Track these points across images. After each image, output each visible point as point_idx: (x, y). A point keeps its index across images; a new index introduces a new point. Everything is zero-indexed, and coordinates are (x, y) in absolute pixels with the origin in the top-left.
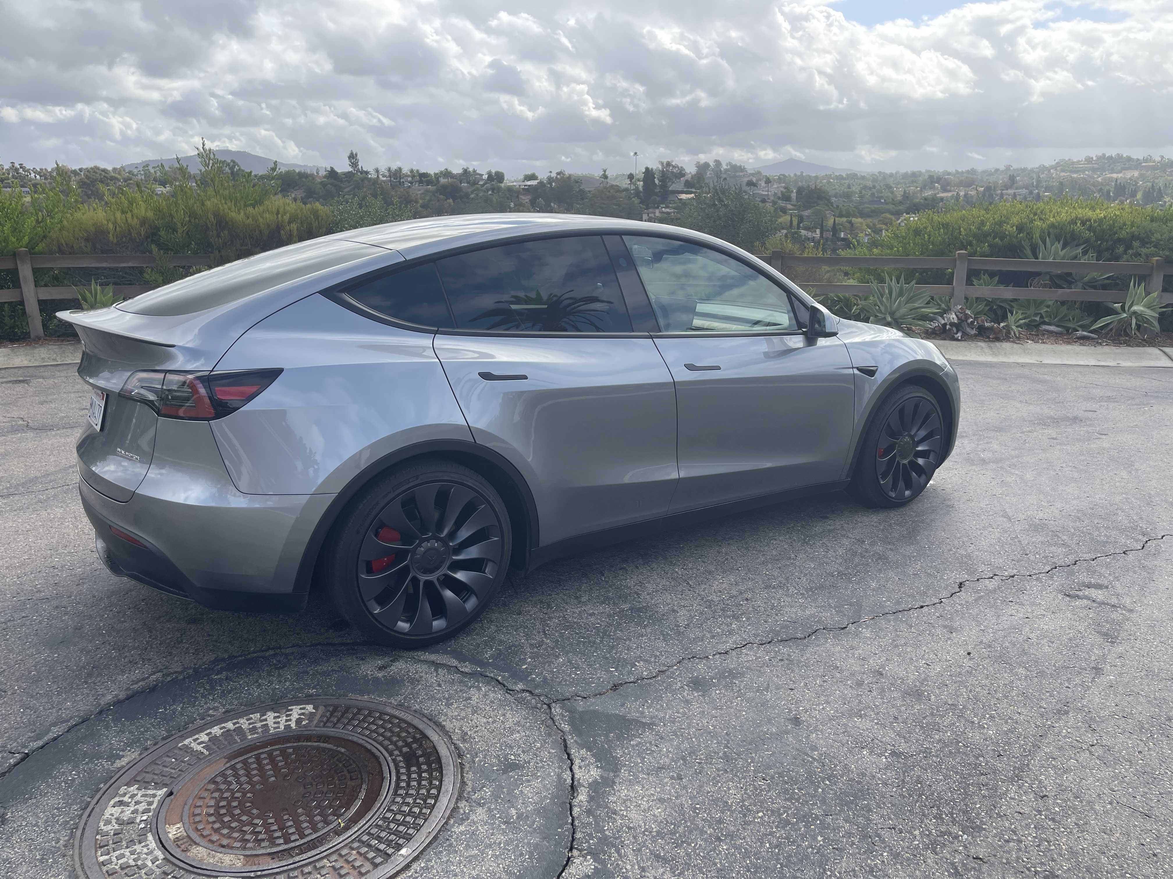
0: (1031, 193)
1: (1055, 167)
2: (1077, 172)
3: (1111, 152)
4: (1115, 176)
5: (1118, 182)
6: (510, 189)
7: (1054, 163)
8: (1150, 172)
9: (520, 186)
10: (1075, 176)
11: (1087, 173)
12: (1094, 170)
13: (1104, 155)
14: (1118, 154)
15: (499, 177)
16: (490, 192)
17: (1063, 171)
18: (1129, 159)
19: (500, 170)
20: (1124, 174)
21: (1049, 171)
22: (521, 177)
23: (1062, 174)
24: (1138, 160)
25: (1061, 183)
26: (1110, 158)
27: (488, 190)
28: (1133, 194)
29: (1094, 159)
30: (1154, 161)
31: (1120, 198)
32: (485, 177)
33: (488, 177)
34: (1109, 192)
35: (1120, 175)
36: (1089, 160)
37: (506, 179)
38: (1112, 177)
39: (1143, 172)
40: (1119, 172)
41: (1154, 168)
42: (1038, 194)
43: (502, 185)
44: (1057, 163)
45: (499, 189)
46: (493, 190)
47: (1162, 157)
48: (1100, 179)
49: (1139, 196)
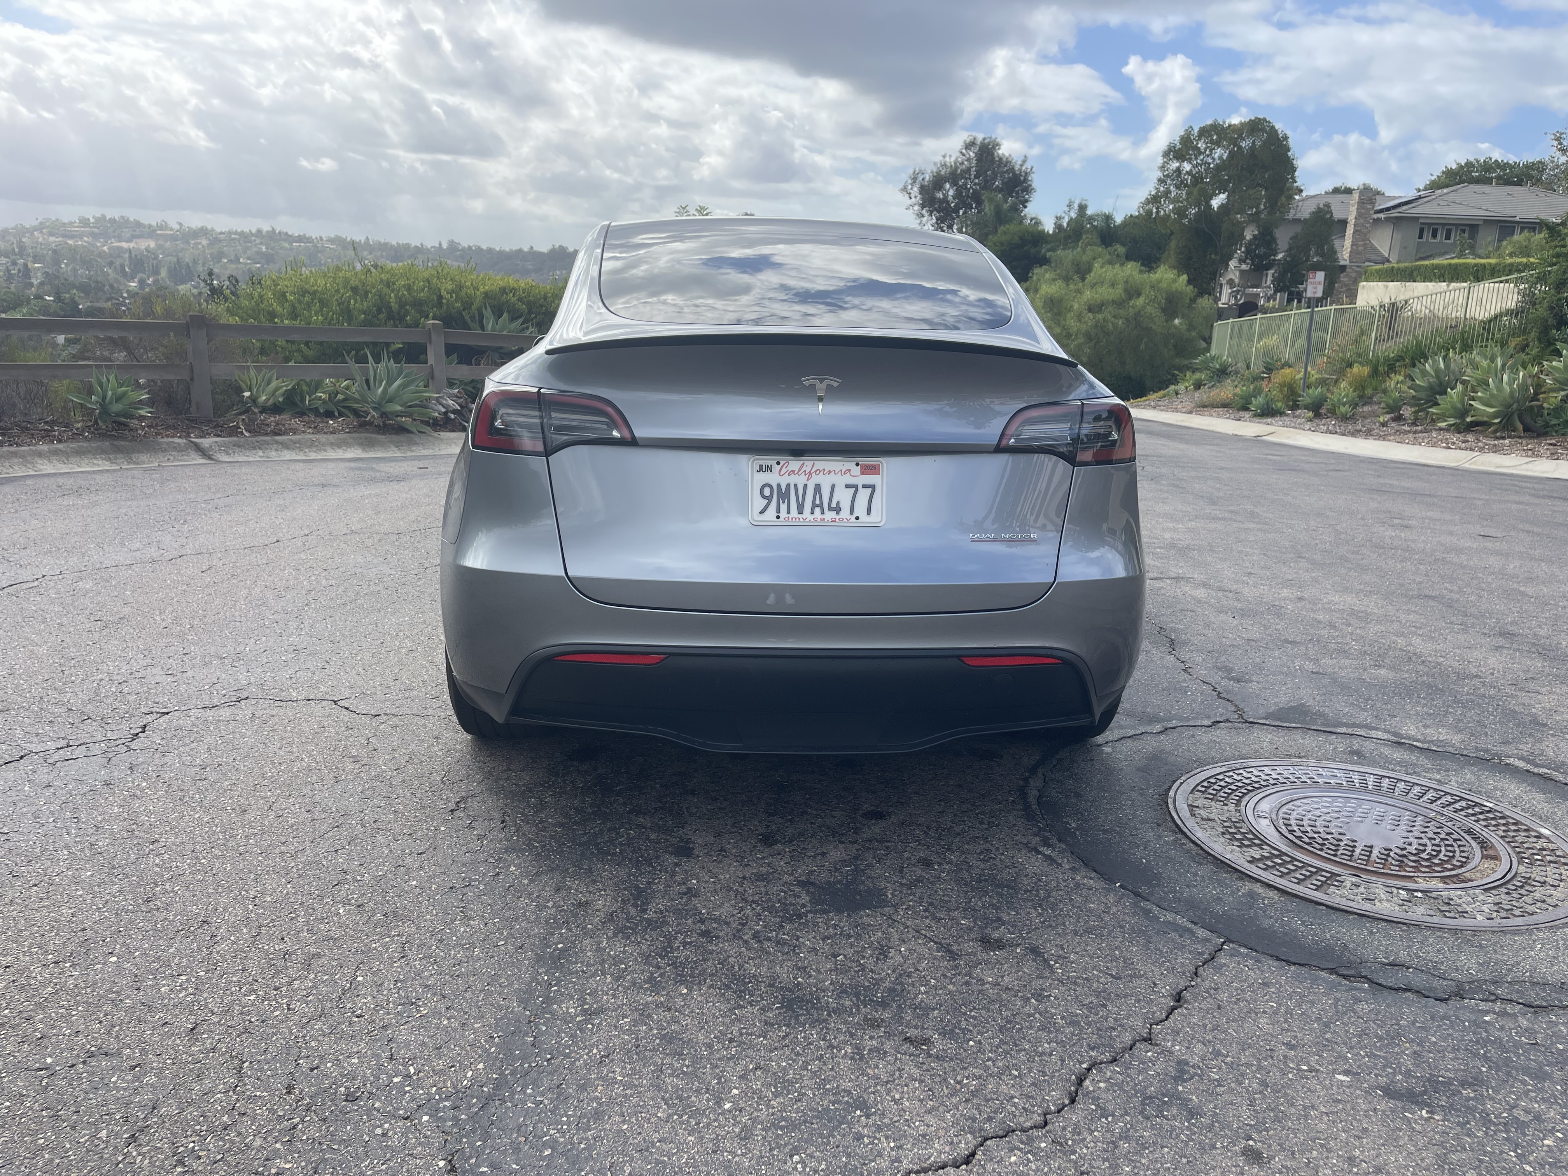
0: (14, 263)
1: (40, 228)
2: (72, 237)
3: (112, 213)
4: (125, 245)
5: (133, 255)
7: (36, 223)
8: (169, 243)
10: (70, 242)
11: (86, 239)
12: (93, 235)
13: (103, 216)
14: (123, 217)
17: (51, 234)
18: (138, 224)
20: (136, 243)
21: (32, 234)
23: (52, 239)
24: (150, 226)
25: (55, 251)
26: (113, 221)
28: (156, 272)
29: (92, 220)
30: (172, 230)
31: (140, 275)
34: (122, 266)
35: (132, 245)
36: (84, 222)
38: (122, 248)
39: (161, 242)
40: (129, 241)
41: (173, 238)
42: (25, 265)
44: (41, 223)
47: (180, 224)
48: (105, 248)
49: (163, 273)
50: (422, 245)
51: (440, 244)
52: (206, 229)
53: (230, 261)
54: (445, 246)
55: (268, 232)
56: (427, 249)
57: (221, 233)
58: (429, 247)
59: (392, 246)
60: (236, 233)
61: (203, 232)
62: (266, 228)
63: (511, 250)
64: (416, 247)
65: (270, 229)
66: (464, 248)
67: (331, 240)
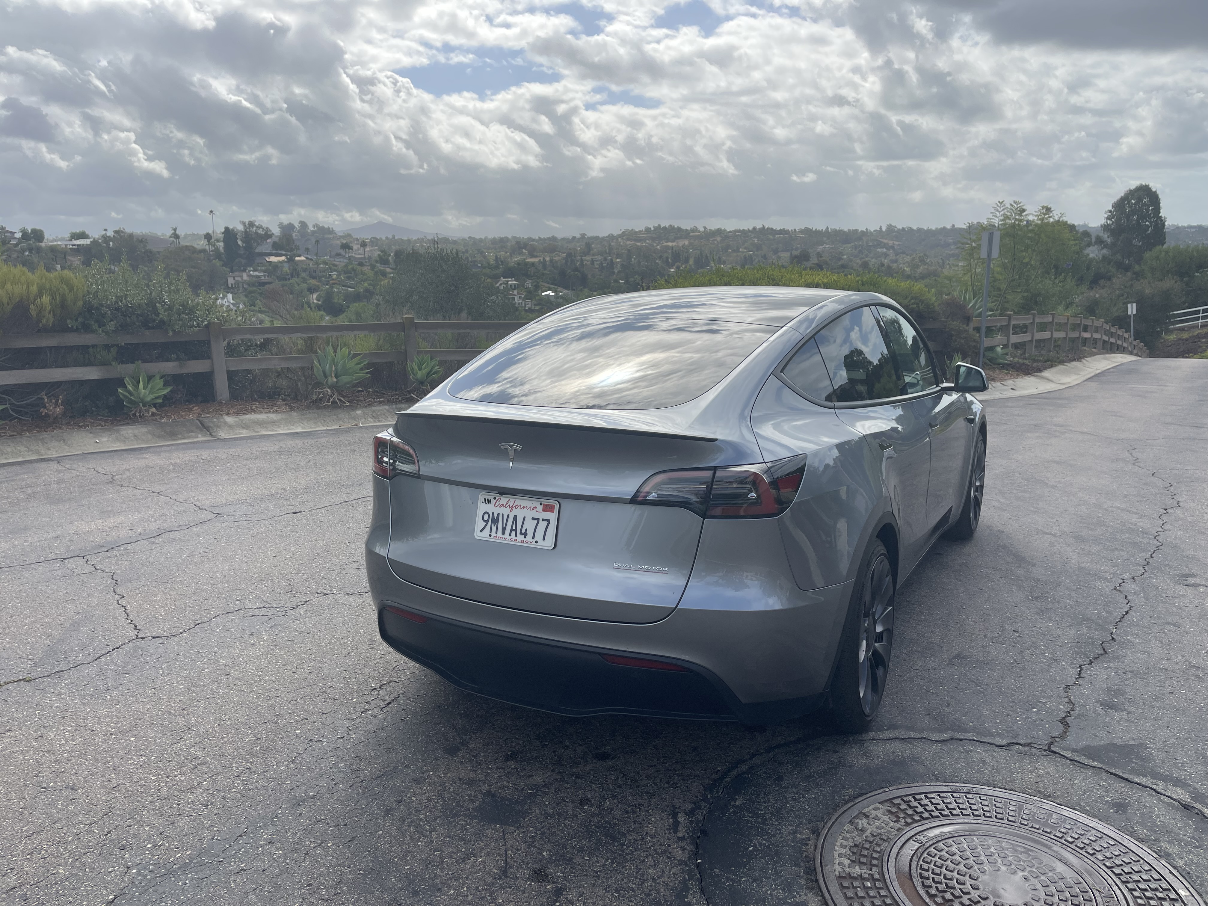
0: (605, 259)
1: (621, 236)
2: (640, 241)
3: (665, 224)
4: (670, 244)
5: (674, 249)
6: (53, 250)
7: (620, 232)
8: (697, 241)
9: (66, 245)
10: (639, 244)
11: (648, 241)
12: (653, 239)
13: (659, 225)
14: (671, 225)
15: (38, 235)
16: (27, 253)
17: (628, 239)
18: (679, 229)
19: (38, 228)
20: (677, 243)
21: (617, 240)
22: (67, 235)
23: (628, 242)
24: (687, 230)
25: (629, 251)
26: (665, 228)
27: (23, 251)
28: (687, 261)
29: (652, 229)
30: (699, 232)
31: (678, 263)
32: (18, 235)
33: (22, 236)
34: (667, 258)
35: (674, 244)
36: (648, 230)
37: (46, 237)
38: (668, 246)
39: (692, 241)
40: (673, 241)
41: (700, 237)
42: (611, 260)
43: (43, 244)
44: (623, 232)
45: (39, 250)
46: (30, 250)
47: (705, 228)
48: (658, 247)
49: (691, 262)
50: (867, 229)
51: (881, 228)
52: (721, 229)
53: (734, 251)
54: (884, 229)
55: (760, 229)
56: (871, 232)
57: (730, 232)
58: (872, 230)
59: (844, 232)
60: (739, 231)
61: (719, 232)
62: (759, 226)
63: (937, 229)
64: (862, 231)
65: (761, 226)
66: (899, 230)
67: (802, 231)
